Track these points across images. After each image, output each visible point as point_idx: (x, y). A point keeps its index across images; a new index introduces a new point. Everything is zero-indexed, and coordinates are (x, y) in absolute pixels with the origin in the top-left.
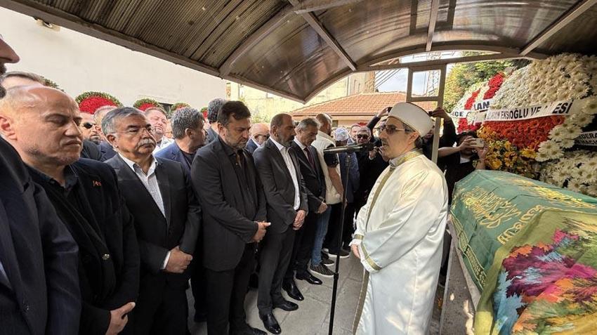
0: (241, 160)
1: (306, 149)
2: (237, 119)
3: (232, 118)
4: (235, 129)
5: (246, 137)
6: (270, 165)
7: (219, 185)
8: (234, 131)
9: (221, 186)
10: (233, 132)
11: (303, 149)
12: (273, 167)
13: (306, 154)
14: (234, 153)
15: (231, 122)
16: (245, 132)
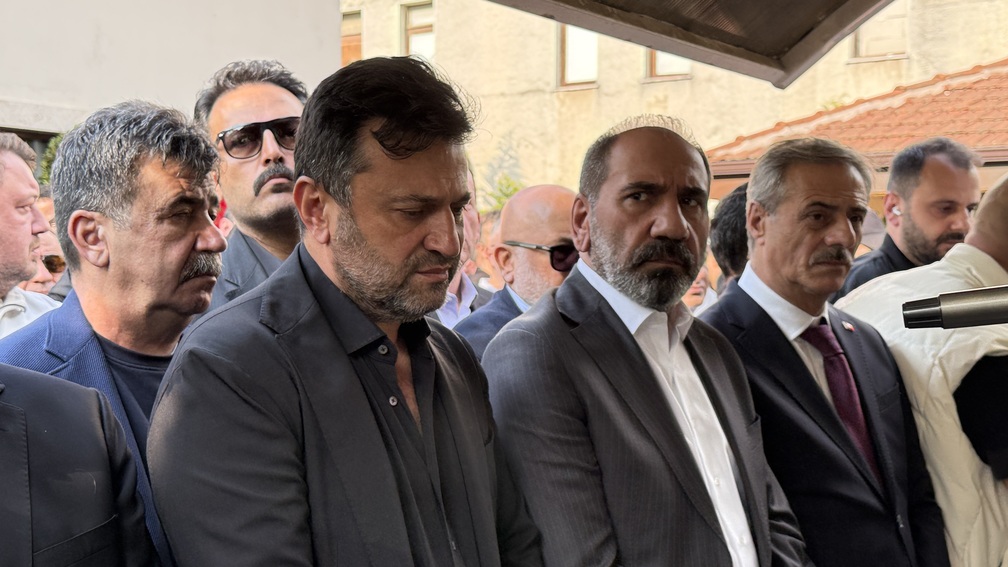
0: (416, 381)
1: (812, 335)
2: (397, 151)
3: (370, 148)
4: (387, 207)
5: (442, 246)
6: (582, 417)
7: (295, 515)
8: (381, 220)
9: (309, 518)
10: (373, 222)
11: (792, 332)
12: (597, 426)
13: (814, 363)
14: (383, 340)
15: (363, 169)
16: (438, 221)
